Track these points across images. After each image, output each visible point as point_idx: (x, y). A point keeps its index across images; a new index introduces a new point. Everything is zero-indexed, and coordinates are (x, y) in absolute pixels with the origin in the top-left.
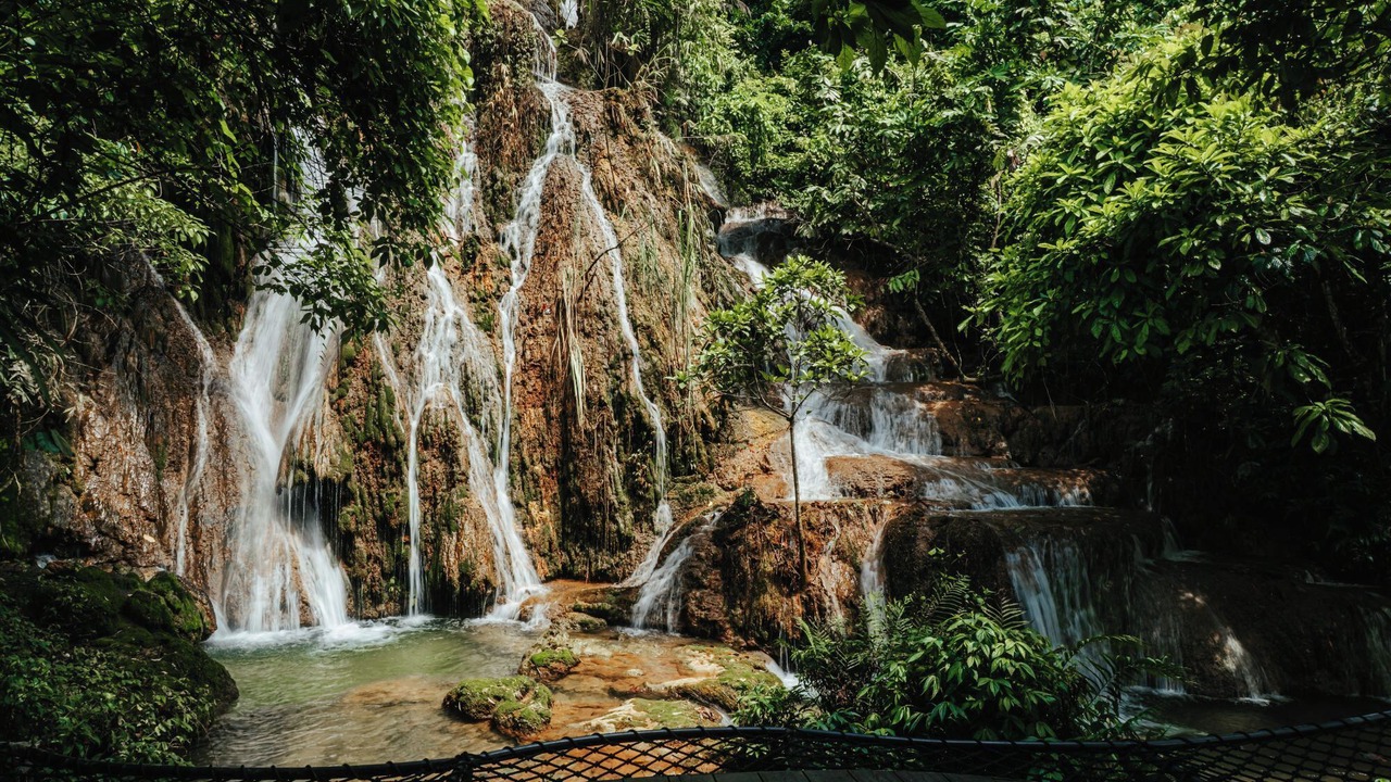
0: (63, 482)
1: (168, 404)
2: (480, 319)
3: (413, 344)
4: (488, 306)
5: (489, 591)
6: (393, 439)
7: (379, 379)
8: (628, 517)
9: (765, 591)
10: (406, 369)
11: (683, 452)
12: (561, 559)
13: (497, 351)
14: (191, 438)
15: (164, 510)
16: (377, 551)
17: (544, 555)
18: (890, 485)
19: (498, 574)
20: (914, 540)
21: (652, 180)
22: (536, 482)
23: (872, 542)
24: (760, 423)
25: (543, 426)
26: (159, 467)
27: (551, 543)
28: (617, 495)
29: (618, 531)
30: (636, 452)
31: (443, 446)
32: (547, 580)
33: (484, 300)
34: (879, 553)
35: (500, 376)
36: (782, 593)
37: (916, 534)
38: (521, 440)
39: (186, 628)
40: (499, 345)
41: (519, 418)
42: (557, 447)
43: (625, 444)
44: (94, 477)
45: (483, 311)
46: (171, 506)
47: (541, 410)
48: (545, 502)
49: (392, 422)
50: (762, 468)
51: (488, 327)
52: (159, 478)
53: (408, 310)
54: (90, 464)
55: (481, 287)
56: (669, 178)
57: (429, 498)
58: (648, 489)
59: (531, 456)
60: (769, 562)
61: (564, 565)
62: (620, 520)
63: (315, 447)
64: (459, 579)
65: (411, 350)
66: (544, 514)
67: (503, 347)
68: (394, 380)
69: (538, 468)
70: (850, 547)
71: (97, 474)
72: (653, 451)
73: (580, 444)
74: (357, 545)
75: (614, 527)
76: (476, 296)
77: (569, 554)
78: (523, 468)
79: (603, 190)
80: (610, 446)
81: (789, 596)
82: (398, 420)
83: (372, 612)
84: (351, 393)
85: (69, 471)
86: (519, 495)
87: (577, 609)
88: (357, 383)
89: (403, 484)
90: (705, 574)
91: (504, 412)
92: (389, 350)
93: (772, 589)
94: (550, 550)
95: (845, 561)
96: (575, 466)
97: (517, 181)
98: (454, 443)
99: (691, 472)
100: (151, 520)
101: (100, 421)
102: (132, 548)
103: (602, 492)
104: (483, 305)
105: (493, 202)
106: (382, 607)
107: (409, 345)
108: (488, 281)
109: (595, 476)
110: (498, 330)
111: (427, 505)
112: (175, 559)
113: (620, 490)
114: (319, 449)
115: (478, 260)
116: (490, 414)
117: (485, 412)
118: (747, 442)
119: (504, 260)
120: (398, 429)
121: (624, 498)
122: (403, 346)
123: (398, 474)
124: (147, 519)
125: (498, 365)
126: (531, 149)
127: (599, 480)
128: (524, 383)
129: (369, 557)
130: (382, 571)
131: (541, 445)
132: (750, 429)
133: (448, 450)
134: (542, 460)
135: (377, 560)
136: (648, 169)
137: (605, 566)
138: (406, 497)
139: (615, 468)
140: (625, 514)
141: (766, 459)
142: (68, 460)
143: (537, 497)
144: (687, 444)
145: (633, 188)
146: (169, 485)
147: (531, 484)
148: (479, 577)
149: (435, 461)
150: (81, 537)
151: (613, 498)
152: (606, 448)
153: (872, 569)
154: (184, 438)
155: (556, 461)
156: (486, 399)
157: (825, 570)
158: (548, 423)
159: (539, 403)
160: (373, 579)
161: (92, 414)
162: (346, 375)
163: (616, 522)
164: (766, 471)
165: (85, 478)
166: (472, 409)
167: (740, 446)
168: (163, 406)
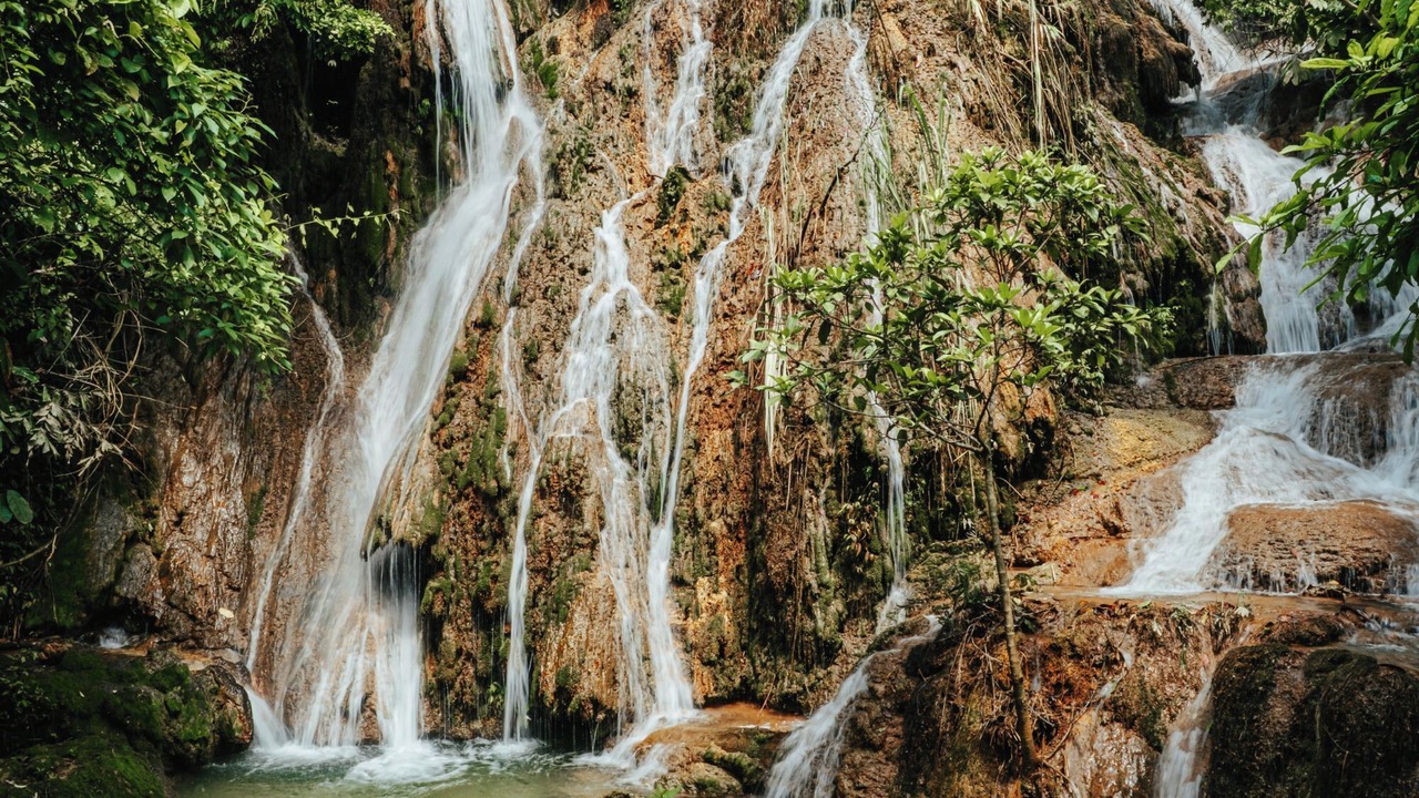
0: (144, 541)
1: (277, 439)
2: (667, 295)
3: (559, 341)
4: (680, 275)
5: (601, 716)
6: (493, 484)
7: (492, 397)
8: (832, 609)
9: (963, 769)
10: (546, 380)
11: (950, 497)
12: (741, 670)
13: (678, 345)
14: (293, 483)
15: (249, 574)
16: (469, 644)
17: (709, 663)
18: (1328, 567)
19: (621, 689)
20: (1263, 696)
21: (970, 32)
22: (712, 546)
23: (1197, 689)
24: (1132, 441)
25: (728, 457)
26: (253, 521)
27: (722, 645)
28: (818, 572)
29: (815, 632)
30: (852, 501)
31: (566, 492)
32: (710, 703)
33: (676, 265)
34: (1205, 714)
35: (675, 382)
36: (993, 775)
37: (1269, 685)
38: (695, 481)
39: (182, 737)
40: (686, 333)
41: (697, 446)
42: (745, 490)
43: (837, 485)
44: (178, 535)
45: (674, 282)
46: (257, 570)
47: (730, 432)
48: (722, 579)
49: (496, 458)
50: (1106, 525)
51: (673, 308)
52: (251, 535)
53: (557, 292)
54: (174, 518)
55: (673, 247)
56: (1007, 22)
57: (541, 571)
58: (871, 563)
59: (708, 505)
60: (983, 711)
61: (744, 681)
62: (818, 613)
63: (399, 497)
64: (555, 694)
65: (557, 350)
66: (717, 597)
67: (691, 336)
68: (511, 400)
69: (716, 525)
70: (1144, 698)
71: (181, 531)
72: (883, 498)
73: (770, 487)
74: (445, 634)
75: (809, 625)
76: (665, 261)
77: (753, 662)
78: (695, 525)
79: (877, 64)
80: (816, 490)
81: (1005, 780)
82: (504, 458)
83: (464, 731)
84: (458, 418)
85: (151, 528)
86: (686, 567)
87: (708, 760)
88: (468, 404)
89: (508, 550)
90: (876, 722)
91: (674, 439)
92: (518, 355)
93: (976, 765)
94: (722, 654)
95: (1129, 724)
96: (763, 523)
97: (762, 73)
98: (579, 488)
99: (963, 534)
100: (234, 589)
101: (192, 464)
102: (201, 624)
103: (793, 566)
104: (669, 273)
105: (725, 111)
106: (477, 725)
107: (554, 344)
108: (687, 236)
109: (786, 541)
110: (685, 310)
111: (539, 581)
112: (249, 641)
113: (824, 562)
114: (403, 498)
115: (679, 206)
116: (652, 440)
117: (645, 441)
118: (1097, 476)
119: (721, 200)
120: (501, 469)
121: (830, 577)
122: (546, 346)
123: (500, 535)
124: (230, 587)
125: (673, 366)
126: (783, 19)
127: (791, 546)
128: (709, 391)
129: (459, 652)
130: (475, 672)
131: (724, 489)
132: (1109, 453)
133: (571, 499)
134: (723, 512)
135: (469, 657)
136: (965, 17)
137: (795, 688)
138: (508, 569)
139: (820, 527)
140: (828, 604)
141: (1117, 510)
142: (150, 514)
143: (709, 570)
144: (960, 484)
145: (931, 52)
146: (260, 545)
147: (705, 550)
148: (583, 694)
149: (552, 516)
150: (148, 609)
151: (811, 578)
152: (807, 493)
153: (1184, 746)
154: (286, 484)
155: (742, 513)
156: (649, 419)
157: (1082, 738)
158: (737, 453)
159: (727, 422)
160: (463, 685)
161: (185, 457)
162: (453, 394)
163: (813, 617)
164: (1115, 531)
165: (165, 536)
166: (626, 434)
167: (1078, 485)
168: (270, 444)
